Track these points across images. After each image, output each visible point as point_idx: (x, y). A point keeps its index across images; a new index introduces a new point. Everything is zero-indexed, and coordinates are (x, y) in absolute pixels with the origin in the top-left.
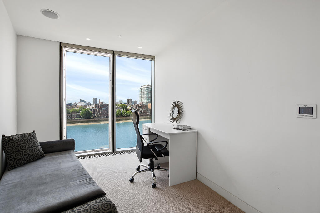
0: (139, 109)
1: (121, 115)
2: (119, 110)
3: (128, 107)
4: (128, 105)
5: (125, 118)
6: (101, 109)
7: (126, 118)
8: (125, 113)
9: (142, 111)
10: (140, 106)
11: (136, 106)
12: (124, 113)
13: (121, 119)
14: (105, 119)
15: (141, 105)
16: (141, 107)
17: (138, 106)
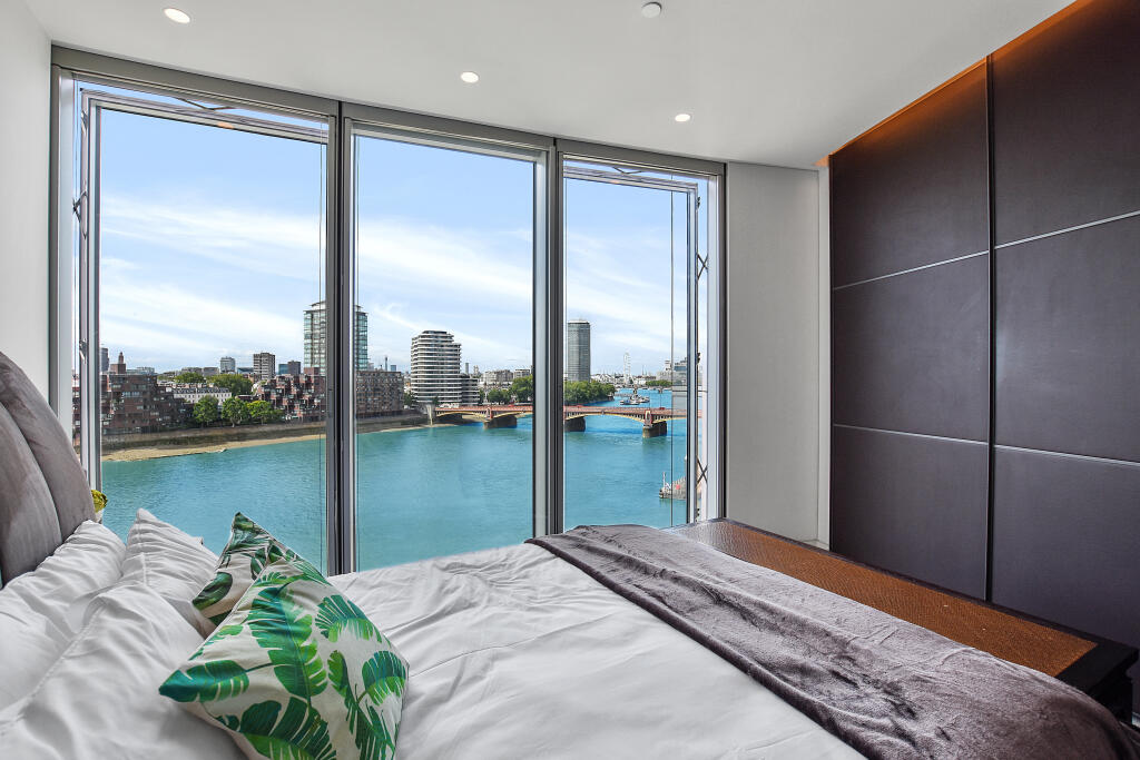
0: (299, 395)
1: (219, 420)
2: (211, 399)
3: (255, 386)
4: (257, 378)
5: (235, 431)
6: (117, 394)
7: (240, 430)
8: (235, 411)
9: (311, 401)
10: (303, 380)
11: (289, 382)
12: (230, 413)
13: (217, 437)
14: (137, 438)
15: (309, 378)
16: (308, 384)
17: (297, 383)
